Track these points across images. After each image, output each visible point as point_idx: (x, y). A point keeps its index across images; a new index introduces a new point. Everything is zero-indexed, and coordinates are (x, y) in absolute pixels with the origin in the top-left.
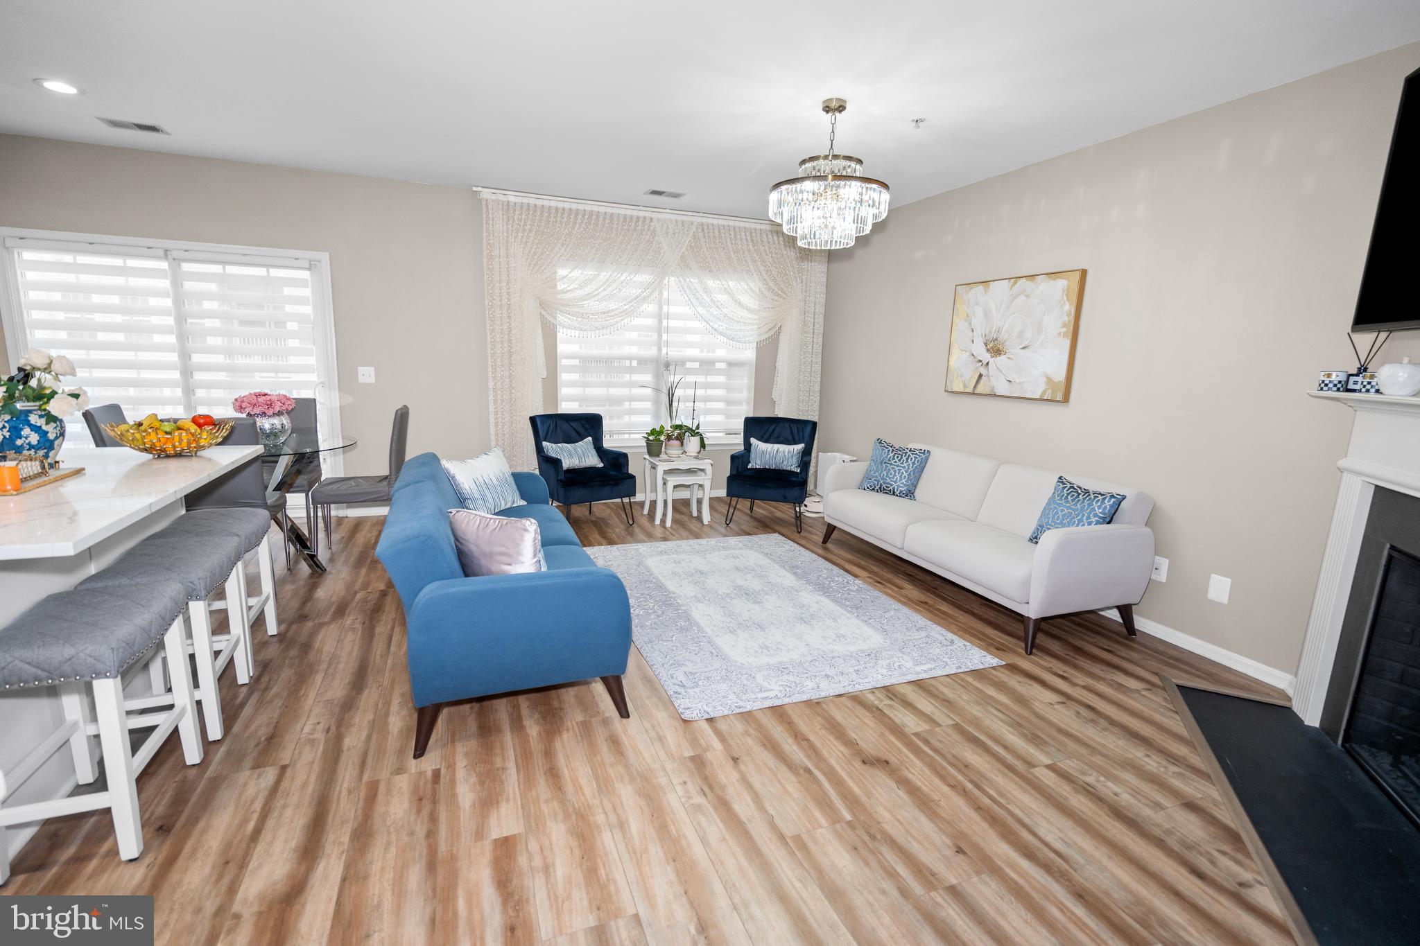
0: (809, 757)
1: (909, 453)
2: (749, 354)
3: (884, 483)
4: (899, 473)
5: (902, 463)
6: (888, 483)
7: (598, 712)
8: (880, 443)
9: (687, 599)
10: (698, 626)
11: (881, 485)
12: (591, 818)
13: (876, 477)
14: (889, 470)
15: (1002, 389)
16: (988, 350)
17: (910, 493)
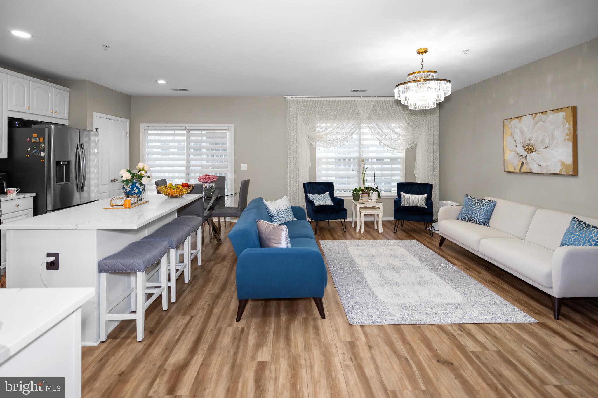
0: (408, 353)
1: (484, 202)
3: (471, 217)
4: (478, 212)
5: (480, 207)
6: (473, 217)
7: (312, 314)
8: (467, 196)
9: (364, 267)
10: (366, 281)
11: (469, 218)
12: (299, 361)
13: (466, 214)
14: (473, 210)
15: (536, 169)
16: (525, 150)
17: (486, 223)
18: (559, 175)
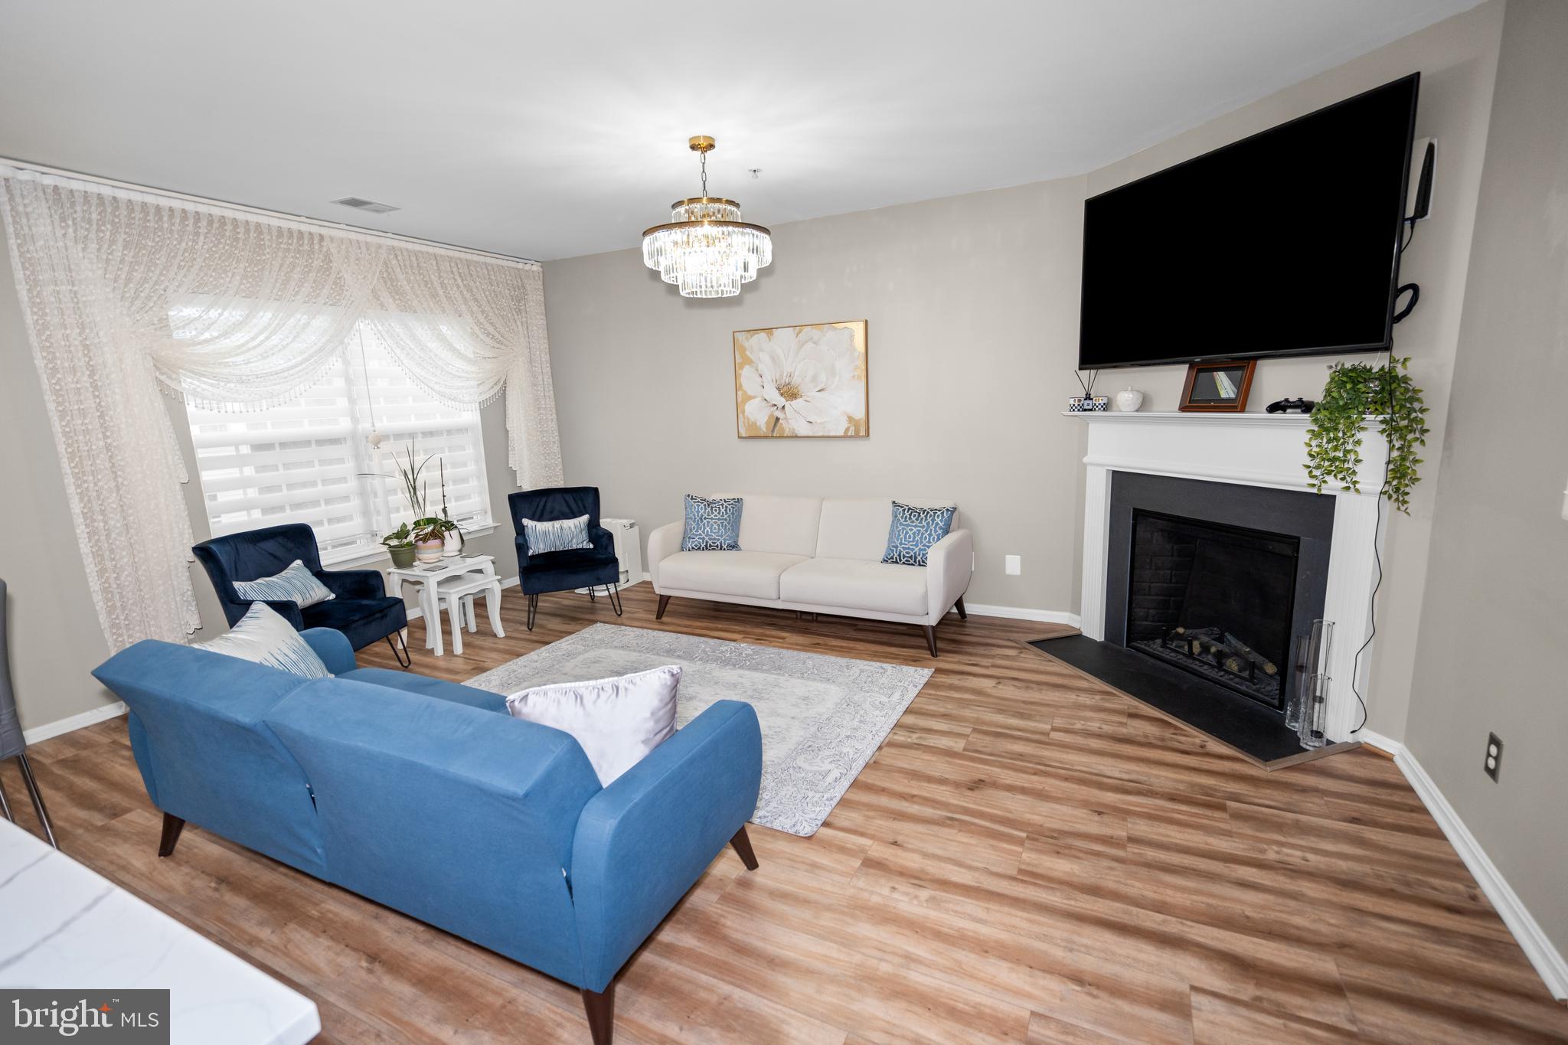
1: (725, 504)
2: (471, 417)
3: (710, 539)
4: (722, 527)
5: (723, 516)
6: (714, 539)
8: (692, 499)
11: (707, 542)
13: (700, 534)
14: (712, 525)
15: (803, 429)
16: (782, 395)
17: (734, 547)
18: (845, 437)
